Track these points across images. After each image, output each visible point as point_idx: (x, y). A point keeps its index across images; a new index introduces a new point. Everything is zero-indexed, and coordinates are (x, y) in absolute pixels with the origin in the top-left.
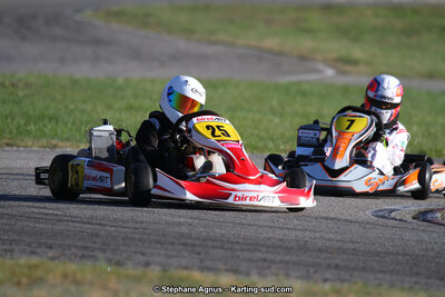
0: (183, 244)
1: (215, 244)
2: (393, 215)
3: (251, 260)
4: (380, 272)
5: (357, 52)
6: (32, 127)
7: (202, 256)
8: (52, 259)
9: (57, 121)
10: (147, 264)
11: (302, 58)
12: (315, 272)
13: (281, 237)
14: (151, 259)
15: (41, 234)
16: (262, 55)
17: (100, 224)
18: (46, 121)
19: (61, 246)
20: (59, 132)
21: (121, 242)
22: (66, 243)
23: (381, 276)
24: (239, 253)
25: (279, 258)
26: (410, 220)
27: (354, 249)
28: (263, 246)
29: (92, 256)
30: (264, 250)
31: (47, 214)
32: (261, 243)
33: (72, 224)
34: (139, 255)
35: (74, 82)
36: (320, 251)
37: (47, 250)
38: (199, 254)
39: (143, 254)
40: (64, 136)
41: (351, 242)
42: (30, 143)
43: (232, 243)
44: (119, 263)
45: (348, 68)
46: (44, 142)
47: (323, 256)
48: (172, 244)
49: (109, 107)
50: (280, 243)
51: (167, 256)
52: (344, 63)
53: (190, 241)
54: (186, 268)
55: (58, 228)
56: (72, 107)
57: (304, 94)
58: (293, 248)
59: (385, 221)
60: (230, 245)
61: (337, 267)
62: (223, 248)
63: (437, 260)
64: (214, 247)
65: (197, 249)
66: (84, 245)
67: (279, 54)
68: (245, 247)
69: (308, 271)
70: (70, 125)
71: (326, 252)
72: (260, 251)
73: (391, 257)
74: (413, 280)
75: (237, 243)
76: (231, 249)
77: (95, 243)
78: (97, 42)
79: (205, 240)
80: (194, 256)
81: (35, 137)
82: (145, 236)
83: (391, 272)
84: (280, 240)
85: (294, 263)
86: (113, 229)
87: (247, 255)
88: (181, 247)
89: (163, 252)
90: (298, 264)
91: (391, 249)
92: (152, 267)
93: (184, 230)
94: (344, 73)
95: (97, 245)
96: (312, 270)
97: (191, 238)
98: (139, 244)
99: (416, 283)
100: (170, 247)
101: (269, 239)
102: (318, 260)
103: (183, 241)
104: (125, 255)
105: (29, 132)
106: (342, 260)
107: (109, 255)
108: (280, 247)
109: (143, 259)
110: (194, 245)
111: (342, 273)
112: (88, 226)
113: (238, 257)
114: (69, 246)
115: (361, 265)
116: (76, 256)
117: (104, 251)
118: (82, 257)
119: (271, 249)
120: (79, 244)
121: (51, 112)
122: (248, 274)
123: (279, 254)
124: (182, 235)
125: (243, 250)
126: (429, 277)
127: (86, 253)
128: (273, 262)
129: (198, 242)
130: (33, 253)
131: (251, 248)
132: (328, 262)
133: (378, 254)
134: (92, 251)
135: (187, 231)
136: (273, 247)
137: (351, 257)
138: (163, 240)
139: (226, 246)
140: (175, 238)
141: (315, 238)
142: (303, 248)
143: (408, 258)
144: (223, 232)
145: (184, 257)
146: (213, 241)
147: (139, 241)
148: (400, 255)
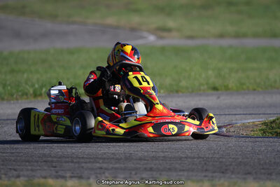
0: (45, 161)
3: (92, 169)
4: (183, 170)
5: (171, 23)
7: (57, 168)
10: (18, 176)
11: (133, 30)
12: (136, 174)
13: (113, 152)
21: (1, 163)
23: (181, 173)
24: (83, 165)
25: (111, 166)
27: (164, 157)
28: (101, 158)
30: (101, 161)
32: (100, 156)
34: (13, 171)
36: (140, 159)
38: (55, 167)
39: (15, 170)
41: (163, 152)
43: (79, 158)
45: (165, 34)
47: (143, 162)
48: (37, 162)
50: (112, 156)
51: (32, 170)
52: (162, 31)
53: (49, 159)
54: (45, 178)
58: (121, 159)
60: (77, 160)
61: (151, 169)
62: (72, 162)
63: (221, 160)
64: (66, 162)
65: (54, 164)
67: (117, 28)
68: (88, 160)
69: (131, 173)
71: (145, 160)
72: (99, 162)
73: (190, 160)
74: (204, 174)
75: (83, 158)
76: (78, 163)
79: (59, 158)
80: (53, 169)
82: (19, 158)
83: (189, 170)
84: (113, 154)
85: (121, 169)
87: (89, 165)
88: (43, 164)
89: (30, 168)
90: (125, 169)
91: (189, 155)
92: (22, 178)
93: (46, 151)
94: (161, 38)
97: (50, 156)
98: (14, 163)
99: (205, 176)
100: (36, 164)
101: (105, 153)
102: (138, 166)
103: (44, 159)
104: (3, 172)
106: (155, 165)
108: (113, 158)
109: (15, 173)
110: (52, 161)
111: (154, 173)
113: (83, 167)
115: (168, 167)
119: (106, 161)
122: (89, 178)
123: (111, 163)
124: (44, 155)
125: (86, 163)
126: (214, 172)
128: (106, 169)
129: (55, 159)
131: (91, 160)
132: (145, 166)
133: (180, 158)
135: (48, 152)
136: (108, 159)
137: (161, 162)
138: (31, 159)
139: (75, 161)
140: (39, 157)
141: (137, 151)
142: (129, 158)
143: (201, 159)
144: (74, 151)
145: (45, 170)
146: (66, 158)
147: (14, 161)
148: (195, 158)
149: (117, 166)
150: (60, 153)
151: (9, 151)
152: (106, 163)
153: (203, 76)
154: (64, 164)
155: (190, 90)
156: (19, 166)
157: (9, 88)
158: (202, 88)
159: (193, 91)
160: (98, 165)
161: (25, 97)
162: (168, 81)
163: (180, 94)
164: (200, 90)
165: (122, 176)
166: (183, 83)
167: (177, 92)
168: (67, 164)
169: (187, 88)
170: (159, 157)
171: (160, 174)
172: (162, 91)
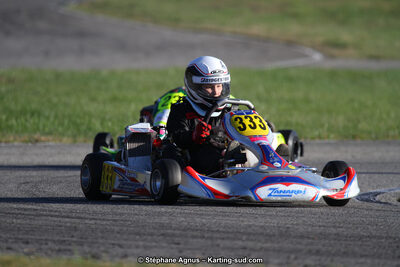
0: (163, 235)
1: (195, 233)
2: (378, 198)
3: (231, 249)
4: (362, 256)
5: (345, 36)
6: (13, 122)
7: (181, 246)
8: (28, 254)
9: (39, 116)
10: (125, 256)
11: (290, 43)
12: (296, 258)
13: (262, 224)
14: (129, 251)
15: (19, 230)
16: (247, 42)
18: (28, 116)
19: (37, 241)
20: (41, 127)
21: (100, 234)
22: (43, 238)
23: (363, 260)
24: (219, 242)
25: (259, 245)
26: (395, 202)
27: (337, 234)
28: (244, 233)
29: (69, 250)
30: (244, 237)
31: (25, 210)
32: (243, 230)
33: (51, 218)
34: (117, 247)
35: (58, 76)
36: (302, 237)
37: (23, 246)
38: (178, 244)
39: (120, 246)
40: (47, 130)
41: (334, 227)
42: (12, 139)
43: (213, 231)
44: (95, 257)
45: (335, 51)
46: (26, 136)
47: (305, 241)
48: (152, 235)
49: (93, 100)
50: (261, 231)
51: (145, 247)
52: (332, 47)
53: (169, 231)
55: (36, 222)
56: (55, 100)
57: (290, 79)
58: (274, 235)
59: (369, 204)
60: (209, 235)
61: (318, 252)
62: (204, 237)
64: (194, 237)
65: (176, 240)
66: (62, 239)
67: (267, 40)
68: (226, 235)
69: (288, 258)
70: (52, 119)
71: (309, 238)
72: (241, 239)
73: (374, 240)
74: (396, 263)
75: (218, 231)
76: (211, 238)
77: (73, 236)
78: (81, 34)
79: (184, 230)
80: (173, 246)
81: (17, 132)
82: (125, 229)
83: (373, 256)
84: (262, 227)
85: (274, 250)
86: (93, 222)
87: (228, 243)
88: (161, 237)
89: (141, 243)
90: (279, 251)
91: (374, 233)
92: (129, 259)
93: (165, 220)
94: (332, 57)
95: (74, 239)
96: (293, 256)
97: (171, 228)
98: (118, 236)
100: (149, 238)
101: (250, 226)
102: (299, 247)
103: (162, 231)
104: (102, 248)
105: (10, 128)
106: (324, 246)
107: (86, 248)
108: (262, 234)
109: (120, 251)
110: (173, 235)
111: (323, 259)
112: (67, 220)
113: (218, 245)
114: (46, 240)
115: (343, 250)
116: (53, 250)
117: (81, 244)
118: (59, 250)
119: (252, 237)
120: (57, 238)
121: (34, 106)
123: (259, 241)
124: (162, 226)
125: (223, 239)
127: (62, 247)
128: (252, 249)
129: (177, 232)
130: (9, 249)
131: (230, 235)
132: (309, 247)
133: (361, 238)
134: (70, 245)
135: (167, 221)
136: (254, 235)
137: (332, 242)
138: (143, 231)
139: (206, 235)
140: (155, 228)
141: (297, 224)
142: (285, 234)
143: (391, 241)
144: (204, 221)
145: (163, 247)
146: (193, 230)
147: (118, 233)
148: (382, 238)
149: (268, 245)
150: (185, 224)
151: (110, 217)
152: (252, 240)
153: (393, 115)
154: (191, 240)
155: (373, 136)
156: (126, 240)
157: (110, 124)
158: (391, 133)
159: (377, 138)
160: (240, 243)
162: (341, 121)
163: (359, 141)
164: (388, 136)
165: (276, 261)
166: (363, 125)
167: (354, 137)
168: (195, 240)
169: (370, 133)
170: (330, 234)
171: (332, 261)
172: (332, 136)
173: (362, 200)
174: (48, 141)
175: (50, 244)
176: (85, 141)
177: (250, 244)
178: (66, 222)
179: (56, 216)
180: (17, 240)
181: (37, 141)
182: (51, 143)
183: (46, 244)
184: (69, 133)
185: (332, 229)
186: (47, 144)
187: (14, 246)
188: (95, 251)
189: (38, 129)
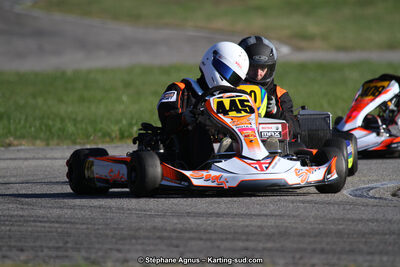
0: (159, 238)
1: (192, 235)
2: (371, 193)
7: (181, 249)
8: (25, 262)
9: (9, 119)
10: (126, 261)
12: (301, 258)
13: (259, 223)
14: (129, 256)
15: (10, 237)
17: (68, 223)
19: (33, 248)
20: (12, 130)
21: (94, 240)
22: (38, 244)
23: (370, 258)
24: (218, 243)
25: (261, 245)
26: (390, 197)
28: (242, 234)
29: (67, 257)
30: (243, 238)
31: (12, 216)
32: (240, 231)
33: (39, 224)
34: (115, 252)
36: (302, 235)
37: (18, 253)
38: (177, 246)
39: (119, 251)
40: (18, 133)
41: (333, 224)
43: (210, 233)
44: (95, 263)
45: (303, 44)
48: (148, 238)
49: (61, 101)
50: (259, 230)
52: (300, 38)
53: (165, 234)
55: (23, 229)
56: (22, 102)
58: (273, 234)
59: (364, 200)
60: (208, 236)
62: (201, 239)
65: (175, 242)
66: (57, 245)
68: (224, 237)
69: (294, 258)
70: (23, 122)
71: (310, 237)
72: (239, 240)
75: (215, 232)
76: (210, 240)
78: (39, 33)
79: (180, 232)
83: (381, 253)
84: (259, 227)
85: (277, 250)
86: (84, 226)
89: (139, 247)
91: (376, 228)
92: (130, 264)
93: (158, 222)
95: (70, 245)
96: (298, 256)
97: (166, 230)
101: (247, 226)
103: (158, 234)
104: (100, 254)
106: (328, 244)
107: (84, 253)
109: (119, 255)
110: (170, 238)
112: (57, 225)
113: (218, 247)
114: (41, 247)
115: (348, 247)
116: (50, 257)
117: (79, 250)
118: (57, 257)
120: (51, 245)
125: (222, 240)
127: (60, 253)
128: (254, 250)
129: (174, 235)
130: (5, 257)
131: (229, 236)
132: (312, 246)
133: (363, 235)
134: (66, 250)
135: (161, 224)
136: (253, 234)
137: (335, 240)
138: (137, 234)
139: (204, 237)
142: (284, 234)
143: (393, 237)
144: (198, 222)
146: (189, 232)
147: (113, 237)
148: (386, 234)
150: (180, 226)
160: (241, 244)
161: (108, 139)
165: (282, 261)
171: (339, 259)
173: (355, 196)
174: (21, 145)
175: (46, 250)
176: (58, 144)
177: (251, 245)
178: (57, 228)
179: (45, 222)
180: (10, 248)
181: (10, 145)
182: (23, 147)
183: (42, 251)
184: (42, 135)
185: (332, 226)
186: (19, 148)
187: (8, 253)
188: (93, 256)
189: (9, 132)
